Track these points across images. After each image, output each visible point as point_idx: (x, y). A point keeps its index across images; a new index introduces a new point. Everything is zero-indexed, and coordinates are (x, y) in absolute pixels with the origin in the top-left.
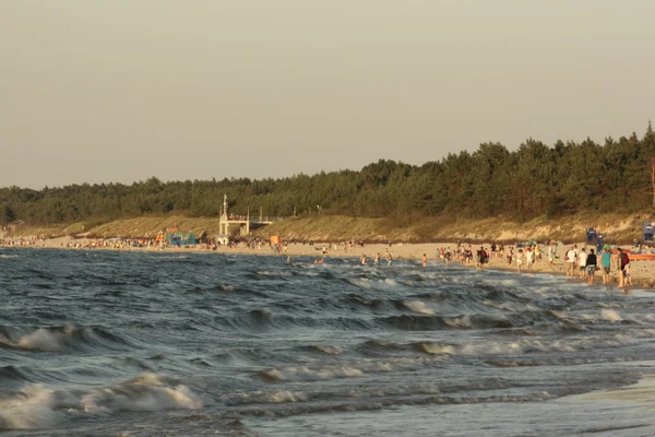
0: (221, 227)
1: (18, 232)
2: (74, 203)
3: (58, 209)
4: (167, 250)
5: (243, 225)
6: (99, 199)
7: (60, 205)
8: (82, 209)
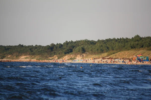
1: (86, 57)
2: (108, 45)
3: (101, 48)
4: (138, 64)
6: (117, 44)
7: (102, 46)
8: (110, 48)
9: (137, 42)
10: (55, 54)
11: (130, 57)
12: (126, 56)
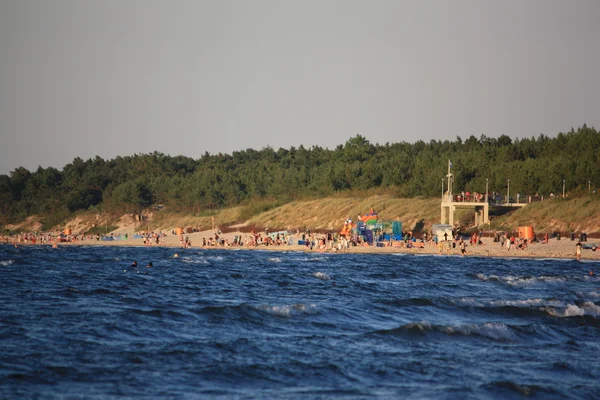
0: (443, 212)
1: (157, 222)
2: (242, 176)
3: (216, 186)
4: (353, 249)
5: (478, 208)
6: (278, 171)
7: (219, 179)
8: (252, 186)
9: (356, 166)
10: (30, 209)
11: (330, 224)
12: (315, 219)
